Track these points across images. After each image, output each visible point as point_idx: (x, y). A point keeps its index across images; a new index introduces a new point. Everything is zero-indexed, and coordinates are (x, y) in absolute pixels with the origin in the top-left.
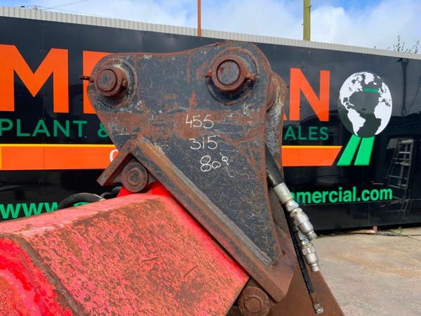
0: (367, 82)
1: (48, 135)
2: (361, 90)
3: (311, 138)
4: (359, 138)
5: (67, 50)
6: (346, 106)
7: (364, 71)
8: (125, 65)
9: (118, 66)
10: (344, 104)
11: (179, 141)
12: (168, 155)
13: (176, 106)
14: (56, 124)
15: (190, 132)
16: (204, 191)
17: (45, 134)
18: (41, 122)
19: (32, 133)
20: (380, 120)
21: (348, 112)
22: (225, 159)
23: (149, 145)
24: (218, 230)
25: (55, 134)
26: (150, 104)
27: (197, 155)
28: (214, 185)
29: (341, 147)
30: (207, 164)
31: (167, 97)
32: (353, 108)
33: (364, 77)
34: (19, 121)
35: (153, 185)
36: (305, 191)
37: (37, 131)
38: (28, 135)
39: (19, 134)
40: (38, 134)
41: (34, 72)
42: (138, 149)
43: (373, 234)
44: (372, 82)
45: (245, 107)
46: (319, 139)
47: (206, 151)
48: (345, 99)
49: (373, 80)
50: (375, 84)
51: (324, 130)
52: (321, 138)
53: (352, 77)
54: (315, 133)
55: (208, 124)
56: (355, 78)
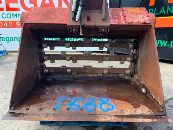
1: (165, 13)
14: (168, 8)
17: (163, 13)
18: (163, 8)
34: (155, 9)
38: (158, 14)
40: (161, 13)
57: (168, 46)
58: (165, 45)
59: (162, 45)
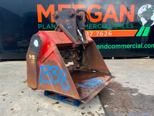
0: (148, 8)
1: (50, 28)
2: (146, 11)
3: (127, 27)
4: (145, 27)
5: (54, 5)
6: (140, 17)
7: (148, 4)
8: (58, 13)
9: (57, 13)
10: (140, 16)
11: (65, 24)
12: (64, 26)
13: (65, 19)
14: (52, 25)
15: (66, 23)
16: (68, 31)
17: (49, 28)
18: (48, 25)
19: (46, 28)
20: (153, 21)
21: (141, 18)
22: (71, 26)
23: (61, 25)
24: (69, 36)
25: (52, 28)
26: (61, 19)
27: (67, 26)
28: (69, 30)
29: (137, 30)
30: (69, 27)
31: (63, 17)
32: (143, 17)
33: (147, 6)
34: (43, 25)
35: (61, 31)
36: (124, 44)
37: (48, 27)
38: (45, 28)
39: (43, 28)
40: (48, 28)
41: (46, 11)
42: (59, 25)
43: (148, 59)
44: (151, 8)
45: (73, 18)
46: (130, 28)
47: (69, 25)
48: (140, 14)
49: (151, 7)
50: (152, 8)
51: (132, 25)
52: (131, 27)
53: (143, 6)
54: (129, 26)
55: (69, 21)
56: (144, 7)
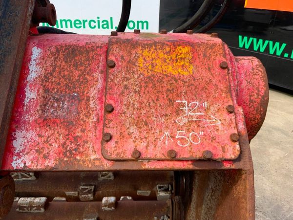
57: (286, 55)
58: (279, 53)
59: (272, 52)
